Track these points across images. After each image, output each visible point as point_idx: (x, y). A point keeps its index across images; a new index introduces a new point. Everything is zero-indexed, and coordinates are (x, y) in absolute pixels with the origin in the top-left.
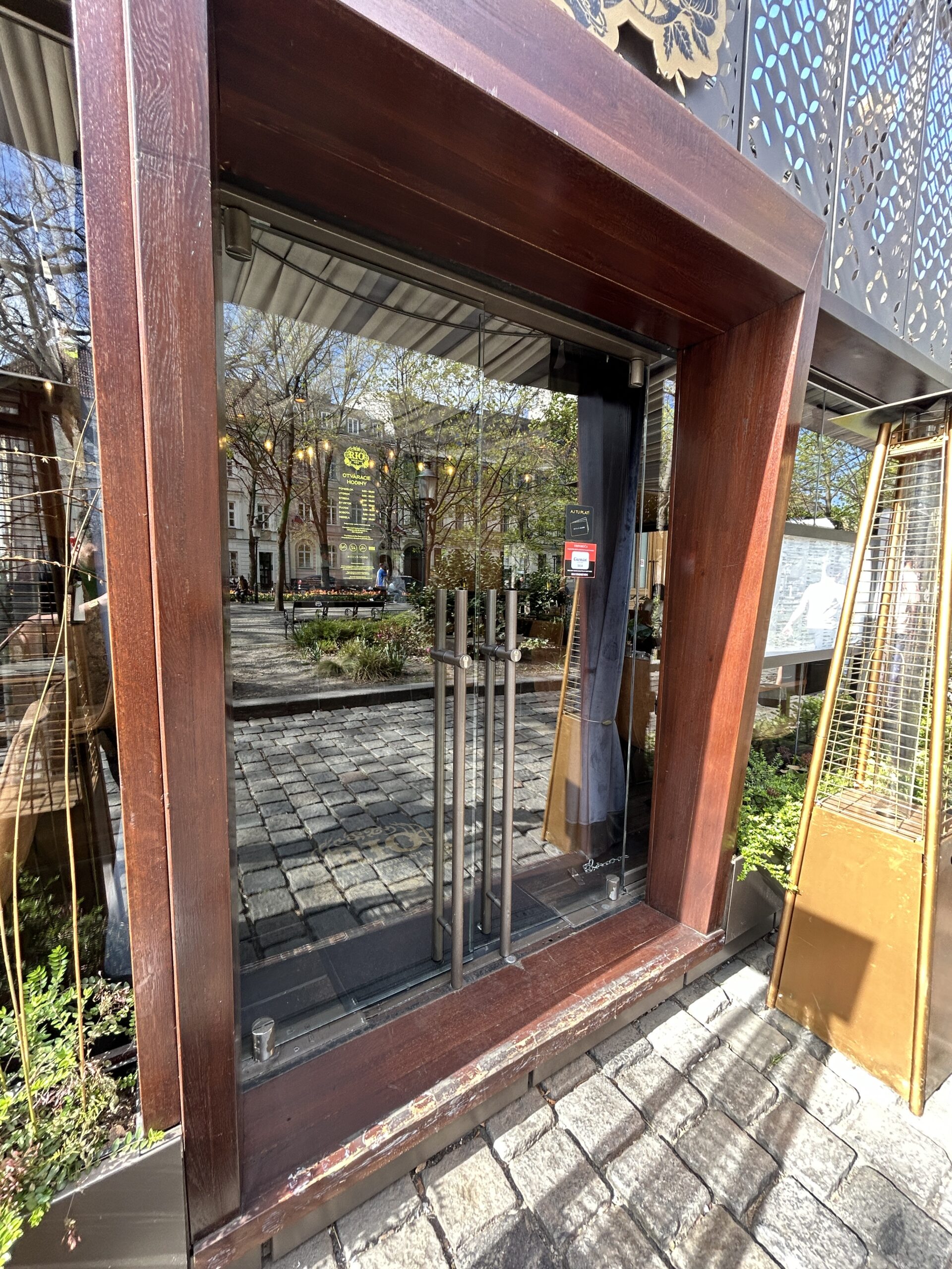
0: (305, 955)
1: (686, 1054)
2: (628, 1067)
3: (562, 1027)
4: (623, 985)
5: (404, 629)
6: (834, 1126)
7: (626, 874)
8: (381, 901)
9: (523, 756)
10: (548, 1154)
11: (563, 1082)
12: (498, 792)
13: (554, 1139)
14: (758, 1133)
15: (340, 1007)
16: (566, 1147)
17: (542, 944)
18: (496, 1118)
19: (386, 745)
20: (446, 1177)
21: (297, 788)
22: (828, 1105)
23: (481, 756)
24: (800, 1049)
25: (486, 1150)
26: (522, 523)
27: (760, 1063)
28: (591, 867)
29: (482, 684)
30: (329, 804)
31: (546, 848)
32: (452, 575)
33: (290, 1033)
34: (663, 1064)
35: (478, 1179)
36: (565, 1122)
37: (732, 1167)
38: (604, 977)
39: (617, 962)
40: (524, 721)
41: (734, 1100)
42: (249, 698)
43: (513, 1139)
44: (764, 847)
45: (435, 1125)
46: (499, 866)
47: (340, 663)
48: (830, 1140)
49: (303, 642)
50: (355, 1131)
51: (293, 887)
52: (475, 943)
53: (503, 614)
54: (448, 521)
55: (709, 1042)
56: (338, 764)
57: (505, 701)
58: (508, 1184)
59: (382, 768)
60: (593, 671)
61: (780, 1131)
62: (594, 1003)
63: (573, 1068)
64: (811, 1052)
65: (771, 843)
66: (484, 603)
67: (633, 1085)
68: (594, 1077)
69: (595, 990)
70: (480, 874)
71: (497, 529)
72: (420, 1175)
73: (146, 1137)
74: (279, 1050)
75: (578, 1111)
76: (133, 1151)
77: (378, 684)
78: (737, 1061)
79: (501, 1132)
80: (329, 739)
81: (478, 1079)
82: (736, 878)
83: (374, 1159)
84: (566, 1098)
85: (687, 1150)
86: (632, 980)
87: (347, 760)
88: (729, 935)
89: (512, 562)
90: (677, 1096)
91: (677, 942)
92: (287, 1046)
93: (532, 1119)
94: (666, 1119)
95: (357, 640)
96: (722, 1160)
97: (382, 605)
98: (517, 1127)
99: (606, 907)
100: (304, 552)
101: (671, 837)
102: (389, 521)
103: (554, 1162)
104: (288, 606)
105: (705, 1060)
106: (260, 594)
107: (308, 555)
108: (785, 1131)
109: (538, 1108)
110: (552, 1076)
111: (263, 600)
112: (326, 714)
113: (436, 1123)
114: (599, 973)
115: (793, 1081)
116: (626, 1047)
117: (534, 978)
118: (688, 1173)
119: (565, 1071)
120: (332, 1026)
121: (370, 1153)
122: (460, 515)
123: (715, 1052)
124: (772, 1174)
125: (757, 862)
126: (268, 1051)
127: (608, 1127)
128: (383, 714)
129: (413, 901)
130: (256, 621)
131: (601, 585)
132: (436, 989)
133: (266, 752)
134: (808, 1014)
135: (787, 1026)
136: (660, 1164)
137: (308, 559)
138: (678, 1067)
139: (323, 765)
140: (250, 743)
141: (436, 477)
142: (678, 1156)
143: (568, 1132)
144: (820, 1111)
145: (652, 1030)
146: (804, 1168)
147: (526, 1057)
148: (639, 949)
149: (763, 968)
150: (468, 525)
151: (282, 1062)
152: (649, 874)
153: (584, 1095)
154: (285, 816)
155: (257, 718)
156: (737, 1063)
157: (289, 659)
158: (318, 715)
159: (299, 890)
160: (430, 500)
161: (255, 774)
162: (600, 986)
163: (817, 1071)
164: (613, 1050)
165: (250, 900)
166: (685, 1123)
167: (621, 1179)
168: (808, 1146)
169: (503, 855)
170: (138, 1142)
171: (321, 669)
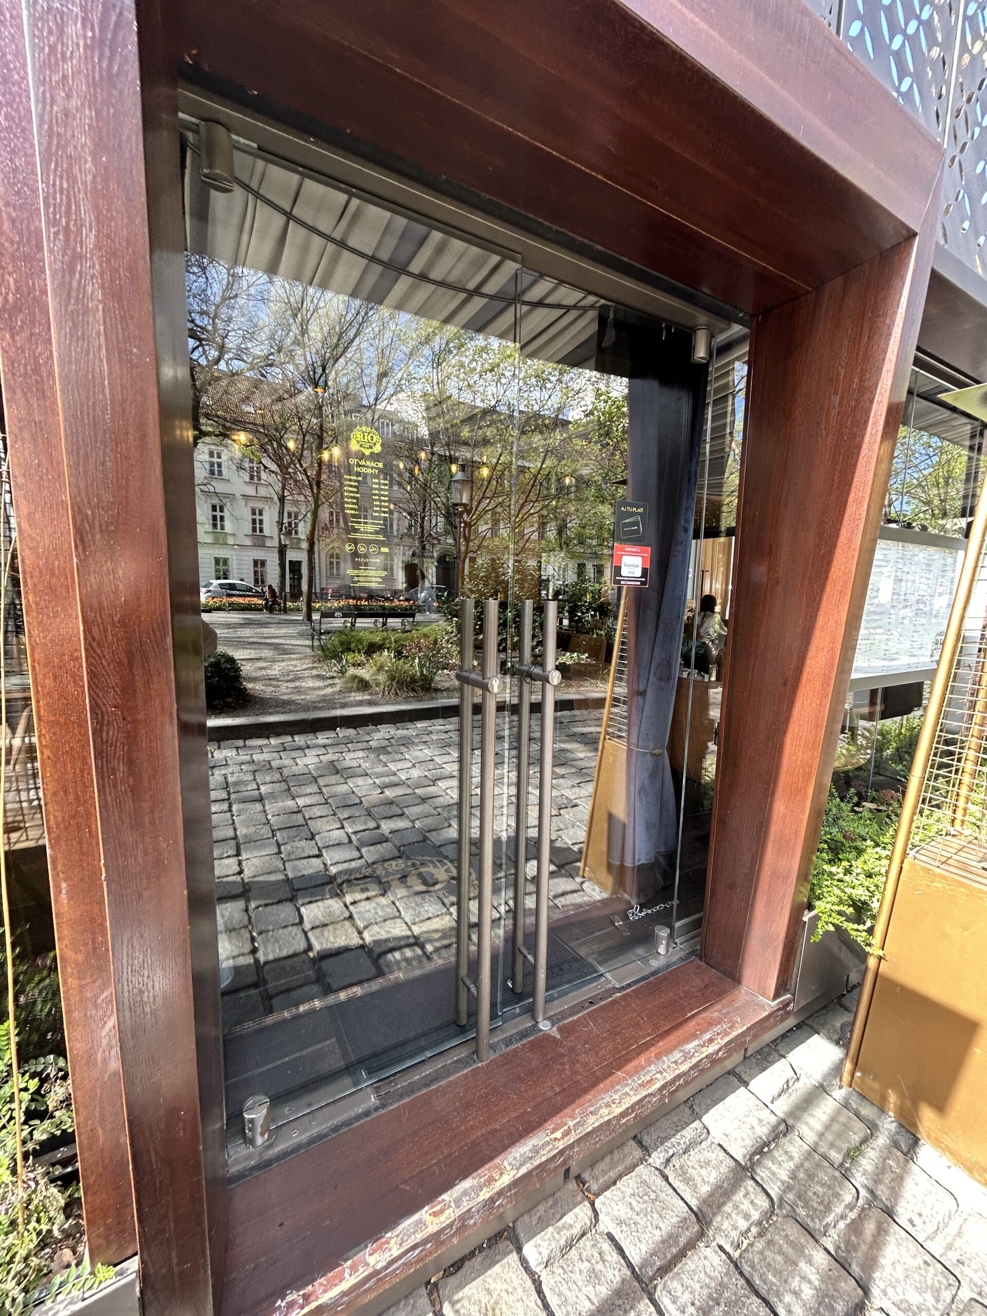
0: (312, 1012)
1: (749, 1142)
2: (680, 1156)
3: (605, 1115)
4: (676, 1062)
5: (435, 642)
6: (929, 1242)
7: (678, 925)
8: (402, 943)
9: (561, 781)
10: (586, 1264)
11: (604, 1173)
12: (532, 820)
13: (594, 1246)
14: (838, 1248)
15: (348, 1080)
16: (608, 1258)
17: (581, 1007)
18: (526, 1216)
19: (414, 766)
20: (467, 1291)
21: (317, 811)
22: (920, 1215)
23: (514, 780)
24: (882, 1140)
25: (513, 1257)
26: (561, 530)
27: (836, 1156)
28: (636, 914)
29: (515, 701)
30: (350, 830)
31: (585, 886)
32: (486, 585)
33: (288, 1112)
34: (722, 1154)
35: (504, 1294)
36: (606, 1224)
37: (807, 1292)
38: (653, 1050)
39: (668, 1032)
40: (561, 741)
41: (806, 1205)
42: (270, 714)
43: (545, 1244)
44: (841, 902)
45: (453, 1236)
46: (533, 906)
47: (367, 677)
48: (926, 1263)
49: (329, 654)
50: (358, 1244)
51: (307, 925)
52: (505, 1004)
53: (540, 626)
54: (483, 528)
55: (775, 1128)
56: (362, 787)
57: (542, 720)
58: (539, 1302)
59: (408, 791)
60: (642, 694)
61: (864, 1248)
62: (643, 1085)
63: (616, 1156)
64: (896, 1145)
65: (850, 897)
66: (519, 615)
67: (687, 1180)
68: (640, 1169)
69: (643, 1068)
70: (511, 915)
71: (535, 536)
72: (436, 1285)
73: (92, 1273)
74: (274, 1132)
75: (622, 1211)
76: (75, 1293)
77: (406, 700)
78: (809, 1154)
79: (531, 1235)
80: (353, 758)
81: (505, 1180)
82: (808, 939)
83: (380, 1279)
84: (607, 1193)
85: (753, 1267)
86: (687, 1056)
87: (371, 781)
88: (798, 1002)
89: (550, 571)
90: (738, 1196)
91: (738, 1008)
92: (284, 1128)
93: (568, 1219)
94: (726, 1225)
95: (386, 653)
96: (795, 1283)
97: (413, 616)
98: (550, 1229)
99: (655, 964)
100: (335, 560)
101: (732, 887)
102: (422, 527)
103: (594, 1277)
104: (316, 617)
105: (770, 1151)
106: (289, 604)
107: (338, 563)
108: (871, 1247)
109: (575, 1206)
110: (592, 1166)
111: (292, 610)
112: (351, 732)
113: (455, 1233)
114: (647, 1046)
115: (877, 1181)
116: (677, 1131)
117: (572, 1049)
118: (755, 1298)
119: (607, 1159)
120: (338, 1105)
121: (376, 1273)
122: (496, 523)
123: (783, 1141)
124: (857, 1305)
125: (835, 921)
126: (262, 1134)
127: (658, 1233)
128: (412, 732)
129: (438, 944)
130: (283, 631)
131: (654, 596)
132: (458, 1060)
133: (286, 772)
134: (893, 1098)
135: (867, 1111)
136: (721, 1285)
137: (338, 569)
138: (739, 1158)
139: (345, 787)
140: (269, 762)
141: (470, 482)
142: (741, 1274)
143: (611, 1237)
144: (911, 1221)
145: (707, 1111)
146: (897, 1299)
147: (561, 1152)
148: (693, 1016)
149: (836, 1037)
150: (504, 532)
151: (277, 1150)
152: (704, 925)
153: (629, 1191)
154: (303, 843)
155: (278, 735)
156: (808, 1156)
157: (315, 672)
158: (342, 732)
159: (313, 928)
160: (464, 505)
161: (272, 795)
162: (649, 1063)
163: (905, 1170)
164: (662, 1135)
165: (259, 939)
166: (749, 1230)
167: (674, 1302)
168: (900, 1268)
169: (538, 893)
170: (83, 1279)
171: (346, 683)
